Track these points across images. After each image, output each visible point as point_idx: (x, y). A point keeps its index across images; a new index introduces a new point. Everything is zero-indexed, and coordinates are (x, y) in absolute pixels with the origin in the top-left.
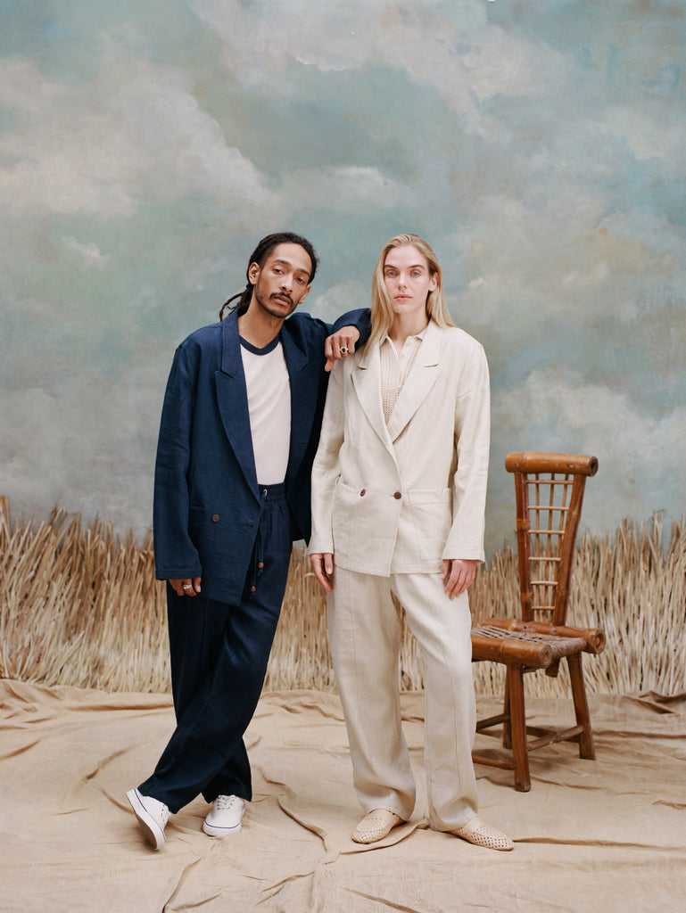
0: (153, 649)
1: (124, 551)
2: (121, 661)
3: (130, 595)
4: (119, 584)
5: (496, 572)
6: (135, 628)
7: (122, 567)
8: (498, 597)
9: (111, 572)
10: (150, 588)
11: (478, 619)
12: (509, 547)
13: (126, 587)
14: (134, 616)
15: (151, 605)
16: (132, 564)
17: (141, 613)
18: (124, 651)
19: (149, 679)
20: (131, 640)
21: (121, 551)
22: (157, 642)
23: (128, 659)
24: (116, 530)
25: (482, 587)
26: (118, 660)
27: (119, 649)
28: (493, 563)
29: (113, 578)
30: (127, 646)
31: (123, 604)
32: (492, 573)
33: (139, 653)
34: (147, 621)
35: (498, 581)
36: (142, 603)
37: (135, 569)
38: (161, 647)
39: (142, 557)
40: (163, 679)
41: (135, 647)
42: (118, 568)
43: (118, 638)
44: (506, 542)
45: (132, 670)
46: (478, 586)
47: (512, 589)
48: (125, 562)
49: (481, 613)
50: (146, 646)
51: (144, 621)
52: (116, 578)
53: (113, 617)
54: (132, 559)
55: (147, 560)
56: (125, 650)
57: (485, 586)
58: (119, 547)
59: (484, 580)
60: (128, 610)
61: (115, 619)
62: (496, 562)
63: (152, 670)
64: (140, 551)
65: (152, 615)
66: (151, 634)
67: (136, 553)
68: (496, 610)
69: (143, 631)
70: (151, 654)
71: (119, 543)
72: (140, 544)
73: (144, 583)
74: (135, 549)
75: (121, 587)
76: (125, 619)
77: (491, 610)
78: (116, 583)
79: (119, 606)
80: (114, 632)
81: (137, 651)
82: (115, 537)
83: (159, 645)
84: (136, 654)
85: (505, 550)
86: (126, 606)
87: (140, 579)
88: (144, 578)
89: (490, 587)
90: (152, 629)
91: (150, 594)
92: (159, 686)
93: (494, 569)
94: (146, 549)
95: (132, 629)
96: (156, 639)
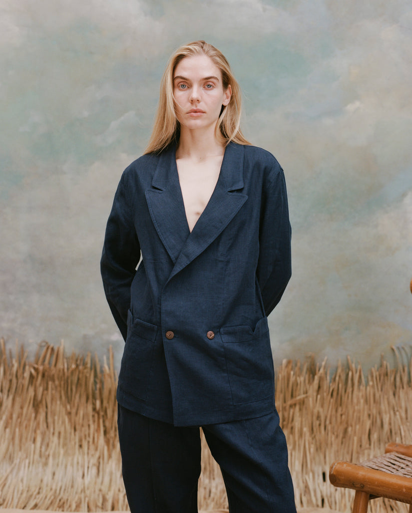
0: (44, 460)
1: (16, 365)
2: (11, 471)
3: (22, 408)
4: (11, 397)
5: (373, 386)
6: (26, 439)
7: (14, 381)
8: (374, 411)
9: (4, 385)
10: (41, 401)
11: (355, 432)
12: (385, 363)
13: (18, 399)
14: (26, 427)
15: (42, 417)
16: (23, 378)
17: (33, 424)
18: (15, 462)
19: (37, 491)
20: (23, 450)
21: (13, 366)
22: (47, 453)
23: (19, 469)
24: (9, 346)
25: (358, 402)
26: (9, 470)
27: (11, 459)
28: (370, 378)
29: (6, 391)
30: (19, 456)
31: (15, 416)
32: (368, 388)
33: (29, 463)
34: (38, 432)
35: (374, 395)
36: (33, 415)
37: (26, 382)
38: (51, 458)
39: (33, 371)
40: (51, 489)
41: (27, 457)
42: (11, 381)
43: (11, 447)
44: (382, 358)
45: (22, 481)
46: (355, 400)
47: (389, 403)
48: (17, 376)
49: (358, 427)
50: (37, 456)
51: (35, 432)
52: (9, 391)
53: (6, 428)
54: (23, 373)
55: (38, 374)
56: (17, 461)
57: (362, 401)
58: (12, 362)
59: (361, 394)
60: (20, 422)
61: (8, 430)
62: (372, 376)
63: (42, 481)
64: (31, 366)
65: (43, 426)
66: (42, 444)
67: (27, 367)
68: (373, 424)
69: (34, 441)
70: (41, 465)
71: (11, 357)
72: (32, 359)
73: (35, 396)
74: (27, 363)
75: (14, 400)
76: (17, 430)
77: (368, 424)
78: (8, 396)
79: (11, 418)
80: (6, 442)
81: (27, 461)
82: (7, 352)
83: (49, 456)
84: (27, 465)
85: (381, 366)
86: (18, 417)
87: (31, 393)
88: (35, 391)
89: (367, 401)
90: (43, 440)
91: (40, 406)
92: (46, 497)
93: (371, 383)
94: (37, 363)
95: (24, 440)
96: (46, 450)
